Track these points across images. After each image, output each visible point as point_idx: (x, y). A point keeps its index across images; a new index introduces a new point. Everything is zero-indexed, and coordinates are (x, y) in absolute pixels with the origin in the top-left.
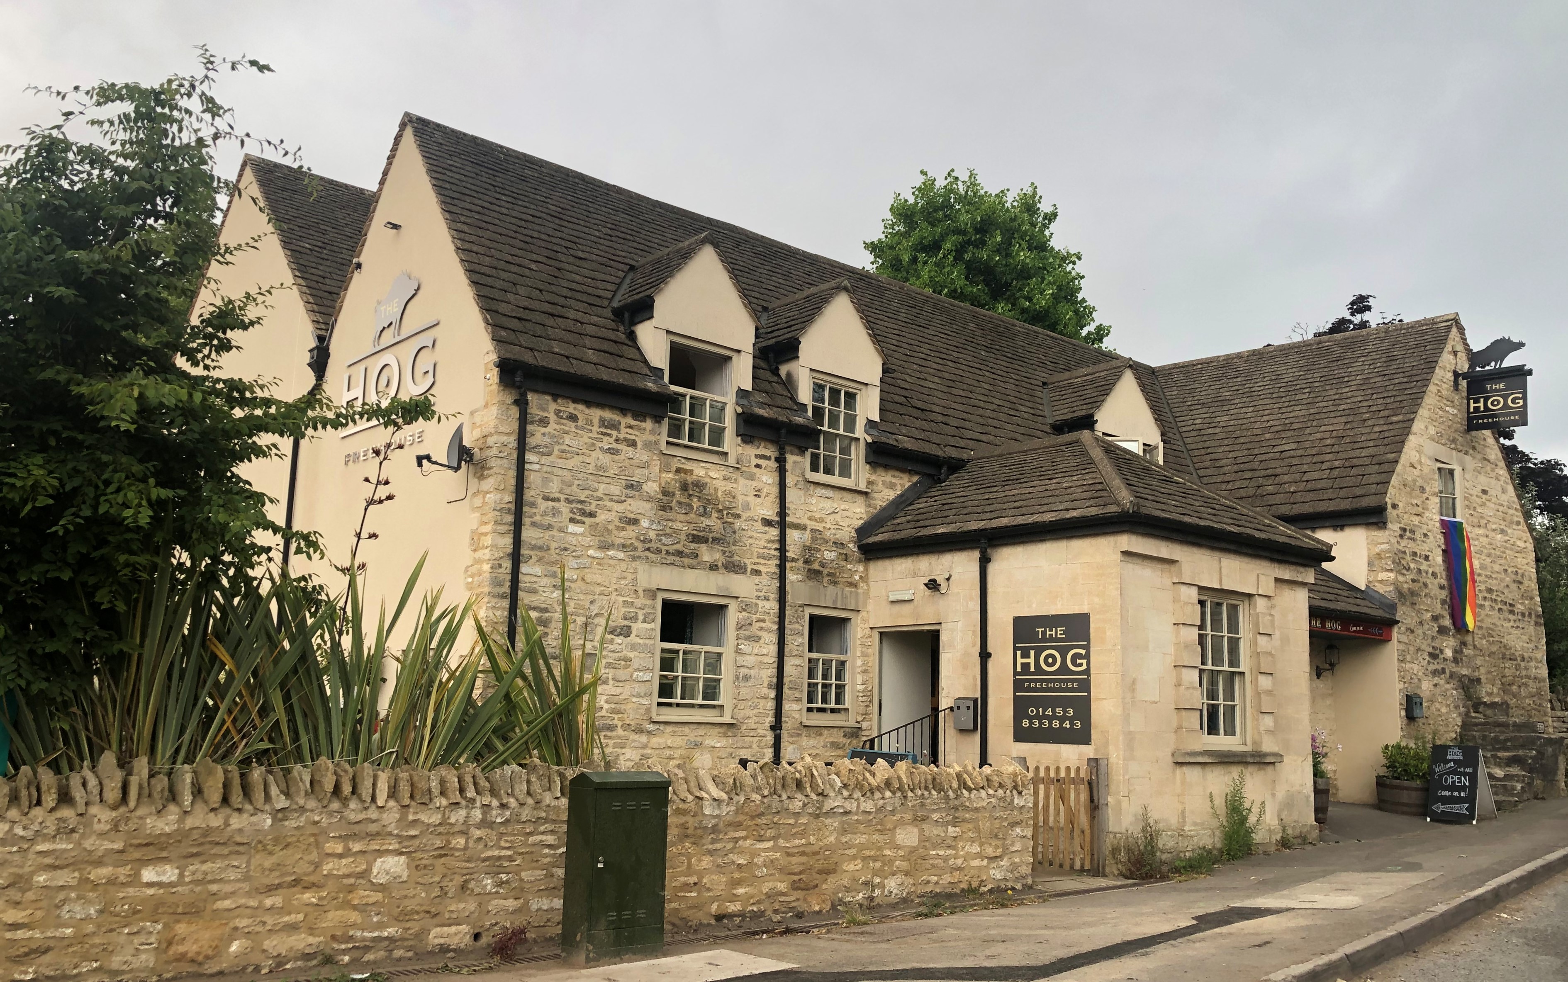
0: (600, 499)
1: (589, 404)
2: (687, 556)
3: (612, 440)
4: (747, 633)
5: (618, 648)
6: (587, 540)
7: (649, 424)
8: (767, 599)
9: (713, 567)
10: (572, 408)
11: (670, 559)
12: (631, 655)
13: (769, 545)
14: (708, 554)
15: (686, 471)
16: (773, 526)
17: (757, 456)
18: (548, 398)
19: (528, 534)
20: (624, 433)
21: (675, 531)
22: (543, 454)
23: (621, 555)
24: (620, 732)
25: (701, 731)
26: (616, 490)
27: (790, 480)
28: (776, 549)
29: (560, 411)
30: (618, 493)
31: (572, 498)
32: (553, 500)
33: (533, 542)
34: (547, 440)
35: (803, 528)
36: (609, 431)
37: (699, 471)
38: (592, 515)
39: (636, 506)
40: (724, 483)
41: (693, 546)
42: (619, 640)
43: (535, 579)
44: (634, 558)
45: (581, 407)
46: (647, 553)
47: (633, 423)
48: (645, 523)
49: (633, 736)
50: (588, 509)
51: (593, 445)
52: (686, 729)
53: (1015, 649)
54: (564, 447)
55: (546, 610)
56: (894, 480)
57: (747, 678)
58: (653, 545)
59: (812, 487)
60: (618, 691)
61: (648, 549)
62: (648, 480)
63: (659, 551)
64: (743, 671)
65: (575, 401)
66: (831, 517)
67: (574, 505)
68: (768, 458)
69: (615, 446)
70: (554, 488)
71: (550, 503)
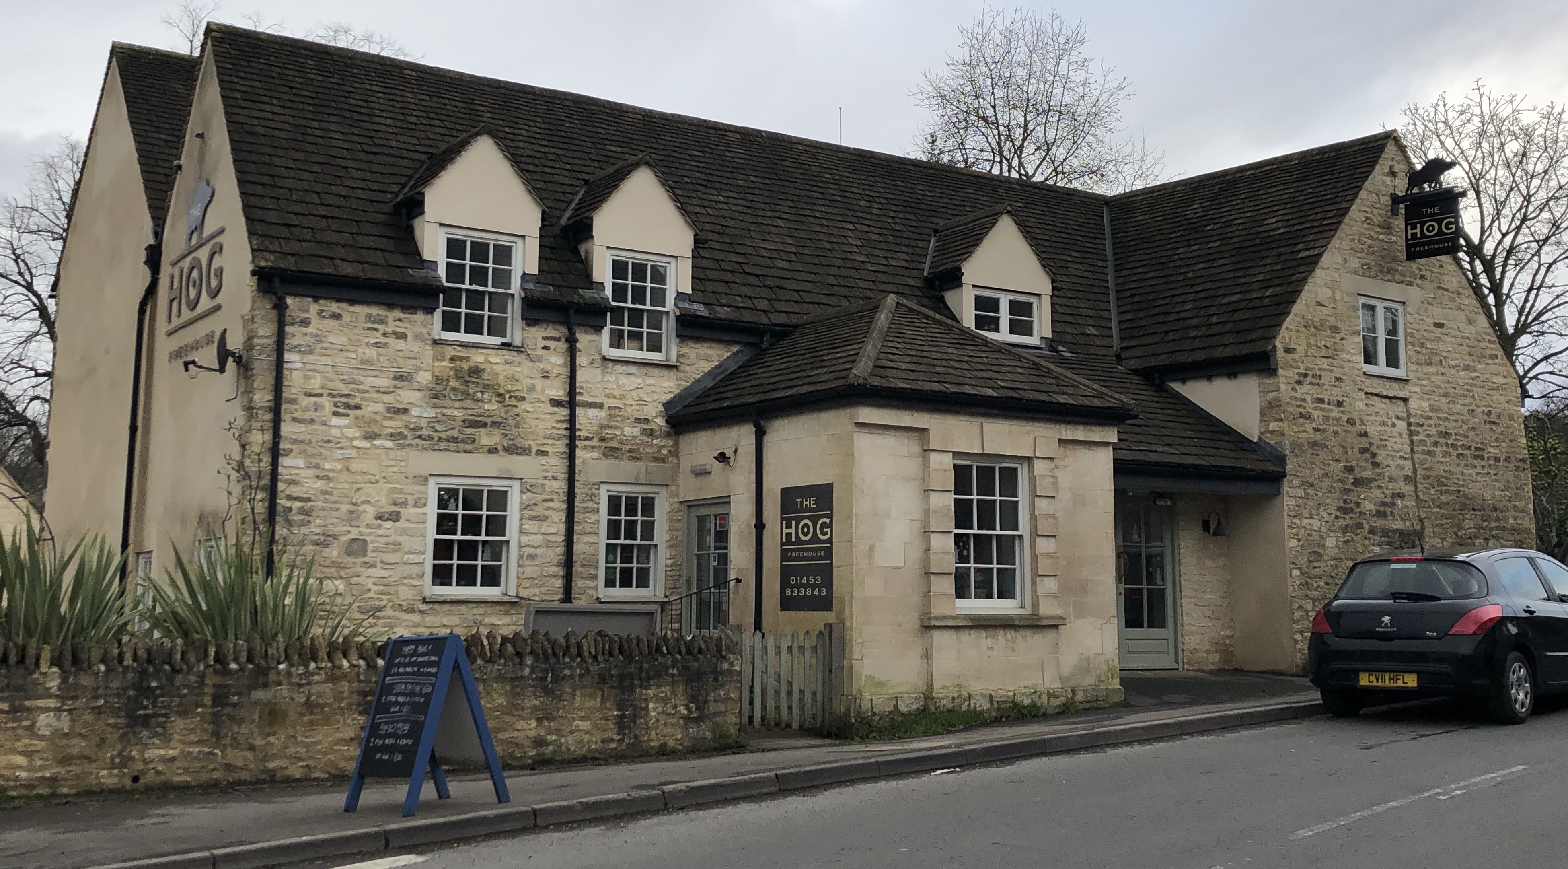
0: (367, 392)
1: (352, 302)
2: (463, 441)
3: (379, 335)
4: (533, 513)
5: (388, 533)
6: (352, 432)
7: (420, 317)
8: (555, 478)
9: (492, 451)
10: (335, 307)
11: (443, 445)
12: (401, 539)
13: (559, 426)
14: (487, 438)
15: (462, 359)
16: (563, 406)
17: (544, 338)
18: (310, 299)
19: (286, 429)
20: (391, 327)
21: (452, 418)
22: (305, 353)
23: (389, 444)
24: (389, 612)
25: (481, 610)
26: (384, 382)
27: (581, 360)
28: (566, 429)
29: (322, 311)
30: (386, 384)
31: (334, 393)
32: (314, 395)
33: (294, 437)
34: (308, 339)
35: (600, 406)
36: (376, 326)
37: (477, 358)
38: (357, 407)
39: (407, 396)
40: (507, 367)
41: (469, 431)
42: (389, 524)
43: (297, 471)
44: (402, 447)
45: (344, 305)
46: (418, 441)
47: (402, 316)
48: (415, 411)
49: (404, 616)
50: (352, 402)
51: (359, 340)
52: (464, 608)
53: (782, 519)
54: (325, 345)
55: (309, 500)
56: (710, 352)
57: (532, 557)
58: (425, 432)
59: (610, 364)
60: (385, 573)
61: (420, 437)
62: (420, 369)
63: (431, 438)
64: (528, 550)
65: (339, 300)
66: (634, 394)
67: (336, 400)
68: (558, 339)
69: (383, 340)
70: (315, 384)
71: (313, 399)
